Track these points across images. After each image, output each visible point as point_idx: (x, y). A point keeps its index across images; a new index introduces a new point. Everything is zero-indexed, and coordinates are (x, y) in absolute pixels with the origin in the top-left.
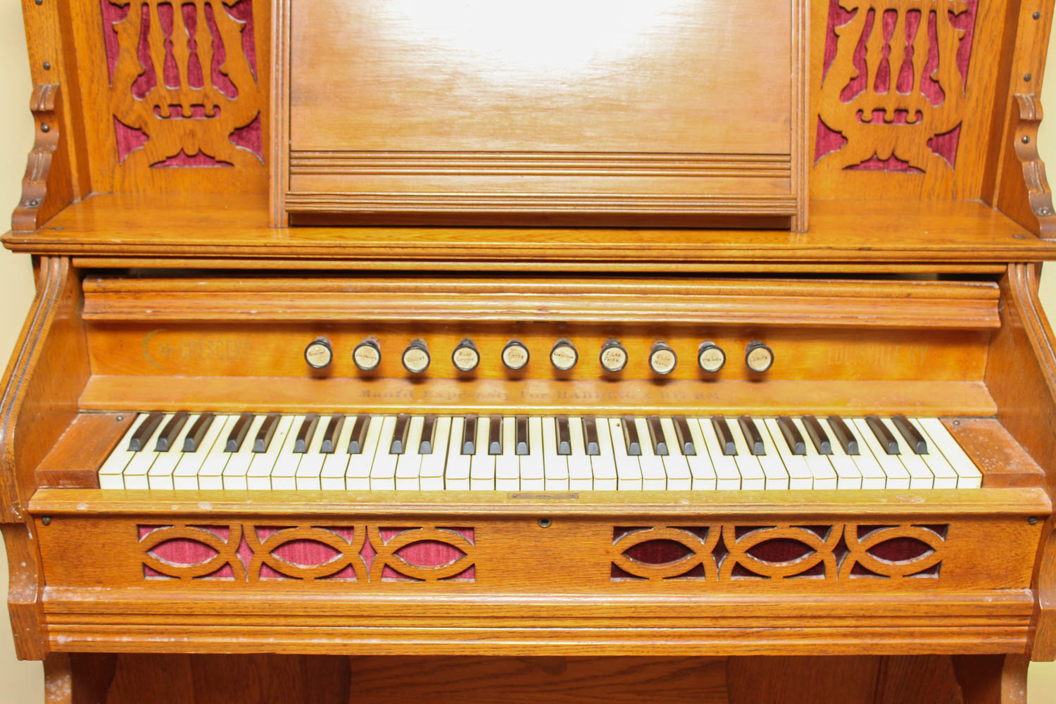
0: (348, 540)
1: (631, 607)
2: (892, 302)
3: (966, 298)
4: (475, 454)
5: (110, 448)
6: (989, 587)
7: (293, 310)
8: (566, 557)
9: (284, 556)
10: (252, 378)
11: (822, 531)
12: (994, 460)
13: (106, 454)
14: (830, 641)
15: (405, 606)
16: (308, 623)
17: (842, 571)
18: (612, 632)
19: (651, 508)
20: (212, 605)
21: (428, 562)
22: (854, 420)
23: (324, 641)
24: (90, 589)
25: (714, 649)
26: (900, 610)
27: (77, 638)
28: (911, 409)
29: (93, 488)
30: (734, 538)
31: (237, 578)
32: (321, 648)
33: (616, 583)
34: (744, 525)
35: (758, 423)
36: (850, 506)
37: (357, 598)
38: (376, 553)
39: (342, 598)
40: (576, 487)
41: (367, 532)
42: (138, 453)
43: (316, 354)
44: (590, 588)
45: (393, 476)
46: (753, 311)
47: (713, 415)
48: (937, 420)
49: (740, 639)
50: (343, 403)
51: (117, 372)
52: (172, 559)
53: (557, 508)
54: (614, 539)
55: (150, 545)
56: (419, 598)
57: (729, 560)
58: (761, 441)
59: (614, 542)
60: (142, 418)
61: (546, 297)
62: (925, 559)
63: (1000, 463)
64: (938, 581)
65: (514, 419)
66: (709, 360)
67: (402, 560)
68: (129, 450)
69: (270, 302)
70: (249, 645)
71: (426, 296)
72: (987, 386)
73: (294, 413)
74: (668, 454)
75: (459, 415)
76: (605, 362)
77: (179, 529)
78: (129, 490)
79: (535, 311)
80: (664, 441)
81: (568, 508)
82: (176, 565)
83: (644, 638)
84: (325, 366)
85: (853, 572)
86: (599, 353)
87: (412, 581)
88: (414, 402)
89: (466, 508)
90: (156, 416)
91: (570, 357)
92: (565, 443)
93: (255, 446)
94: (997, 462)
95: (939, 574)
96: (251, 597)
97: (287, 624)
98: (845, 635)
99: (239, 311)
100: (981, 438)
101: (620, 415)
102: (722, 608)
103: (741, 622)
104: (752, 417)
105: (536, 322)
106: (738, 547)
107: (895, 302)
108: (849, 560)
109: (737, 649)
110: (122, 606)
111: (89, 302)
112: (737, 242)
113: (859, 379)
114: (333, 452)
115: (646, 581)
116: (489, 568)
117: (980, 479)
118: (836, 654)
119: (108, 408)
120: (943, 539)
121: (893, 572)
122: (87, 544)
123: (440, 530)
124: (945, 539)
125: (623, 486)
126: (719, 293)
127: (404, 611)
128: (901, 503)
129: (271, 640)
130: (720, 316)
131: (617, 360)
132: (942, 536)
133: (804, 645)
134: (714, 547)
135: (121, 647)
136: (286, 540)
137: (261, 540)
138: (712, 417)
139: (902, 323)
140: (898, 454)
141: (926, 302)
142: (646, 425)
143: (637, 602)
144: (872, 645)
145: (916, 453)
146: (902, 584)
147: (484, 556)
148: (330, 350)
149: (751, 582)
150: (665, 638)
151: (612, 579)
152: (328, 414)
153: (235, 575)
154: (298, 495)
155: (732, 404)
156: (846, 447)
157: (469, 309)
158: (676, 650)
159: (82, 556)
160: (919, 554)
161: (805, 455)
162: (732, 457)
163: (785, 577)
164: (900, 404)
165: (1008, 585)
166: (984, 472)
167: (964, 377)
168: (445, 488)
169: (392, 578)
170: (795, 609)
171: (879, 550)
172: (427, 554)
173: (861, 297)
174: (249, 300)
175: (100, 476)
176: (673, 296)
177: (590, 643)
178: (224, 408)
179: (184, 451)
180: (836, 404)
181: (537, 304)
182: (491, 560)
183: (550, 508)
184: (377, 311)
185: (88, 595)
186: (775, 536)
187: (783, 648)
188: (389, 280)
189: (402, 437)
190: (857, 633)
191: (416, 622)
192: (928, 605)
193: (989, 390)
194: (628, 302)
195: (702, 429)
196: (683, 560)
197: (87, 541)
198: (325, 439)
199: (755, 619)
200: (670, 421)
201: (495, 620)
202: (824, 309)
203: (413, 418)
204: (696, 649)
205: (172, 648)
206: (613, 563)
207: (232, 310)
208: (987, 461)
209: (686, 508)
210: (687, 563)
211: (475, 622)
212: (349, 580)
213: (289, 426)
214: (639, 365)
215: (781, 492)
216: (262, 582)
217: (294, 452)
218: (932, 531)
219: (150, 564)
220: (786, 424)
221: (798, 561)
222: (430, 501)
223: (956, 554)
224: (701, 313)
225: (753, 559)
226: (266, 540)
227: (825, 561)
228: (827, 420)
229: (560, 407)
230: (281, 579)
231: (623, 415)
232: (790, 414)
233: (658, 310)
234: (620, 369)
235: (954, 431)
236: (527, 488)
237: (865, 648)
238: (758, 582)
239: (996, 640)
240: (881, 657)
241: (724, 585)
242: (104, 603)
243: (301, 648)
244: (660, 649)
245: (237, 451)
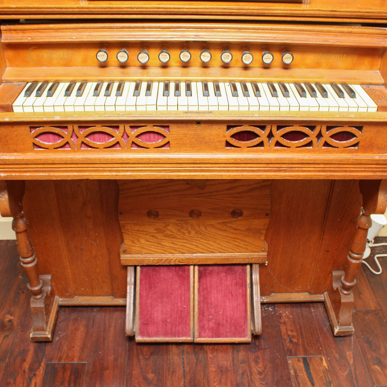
0: (117, 132)
1: (234, 159)
2: (344, 35)
3: (374, 34)
4: (169, 96)
5: (16, 96)
6: (377, 152)
7: (90, 37)
8: (207, 138)
9: (91, 139)
10: (74, 67)
11: (312, 128)
12: (383, 101)
13: (15, 98)
14: (313, 174)
15: (141, 159)
16: (101, 167)
17: (320, 145)
18: (225, 169)
19: (242, 117)
20: (62, 160)
21: (150, 141)
22: (326, 85)
23: (108, 174)
24: (12, 154)
25: (267, 176)
26: (342, 161)
27: (8, 174)
28: (350, 81)
29: (10, 112)
30: (276, 131)
31: (72, 149)
32: (107, 177)
33: (227, 149)
34: (281, 125)
35: (287, 85)
36: (324, 117)
37: (121, 156)
38: (128, 137)
39: (115, 156)
40: (211, 109)
41: (125, 128)
42: (28, 98)
43: (101, 56)
44: (217, 151)
45: (135, 104)
46: (286, 38)
47: (268, 82)
48: (359, 86)
49: (278, 172)
50: (113, 77)
51: (18, 66)
52: (45, 141)
53: (203, 117)
54: (227, 131)
55: (35, 135)
56: (147, 156)
57: (274, 140)
58: (288, 91)
59: (227, 132)
60: (29, 84)
61: (198, 30)
62: (353, 141)
63: (385, 102)
64: (358, 150)
65: (185, 83)
66: (266, 59)
67: (139, 140)
68: (24, 96)
69: (81, 34)
70: (78, 176)
71: (147, 30)
72: (380, 72)
73: (92, 81)
74: (249, 96)
75: (162, 81)
76: (223, 59)
77: (47, 129)
78: (26, 113)
79: (194, 37)
80: (248, 91)
81: (208, 117)
82: (46, 143)
83: (239, 172)
84: (105, 61)
85: (324, 146)
86: (220, 56)
87: (144, 149)
88: (143, 76)
89: (166, 117)
90: (35, 83)
91: (208, 57)
92: (206, 91)
93: (77, 94)
94: (384, 101)
95: (358, 147)
96: (78, 156)
97: (93, 167)
98: (319, 171)
99: (67, 38)
100: (377, 93)
101: (229, 81)
102: (270, 159)
103: (278, 166)
104: (284, 83)
105: (194, 41)
106: (278, 134)
107: (345, 35)
108: (322, 141)
109: (276, 176)
110: (26, 161)
111: (4, 35)
112: (280, 7)
113: (328, 69)
114: (109, 96)
115: (240, 148)
116: (176, 143)
117: (377, 108)
118: (316, 179)
119: (15, 81)
120: (360, 132)
121: (340, 146)
122: (10, 135)
123: (155, 127)
124: (361, 132)
125: (231, 109)
126: (271, 29)
127: (141, 161)
128: (345, 117)
129: (87, 174)
130: (272, 39)
131: (228, 58)
132: (360, 131)
133: (303, 175)
134: (268, 134)
135: (26, 177)
136: (91, 132)
137: (81, 132)
138: (267, 82)
139: (348, 44)
140: (344, 98)
141: (357, 35)
142: (240, 85)
143: (236, 157)
144: (330, 175)
145: (351, 97)
146: (343, 151)
147: (173, 138)
148: (107, 54)
149: (283, 149)
150: (247, 172)
151: (226, 148)
152: (107, 81)
153: (71, 147)
154: (95, 113)
155: (275, 77)
156: (323, 94)
157: (165, 36)
158: (252, 177)
159: (8, 140)
160: (351, 139)
161: (306, 97)
162: (276, 98)
163: (296, 147)
164: (345, 78)
165: (385, 152)
166: (379, 105)
167: (371, 69)
168: (157, 110)
169: (135, 147)
170: (300, 160)
171: (335, 136)
172: (150, 137)
173: (331, 32)
174: (72, 33)
175: (13, 107)
176: (252, 30)
177: (217, 174)
178: (63, 79)
179: (47, 96)
180: (319, 78)
181: (195, 34)
182: (176, 139)
183: (201, 117)
184: (126, 37)
185: (11, 156)
186: (293, 130)
187: (295, 176)
188: (131, 23)
189: (138, 89)
190: (324, 170)
191: (146, 165)
192: (353, 159)
193: (381, 74)
194: (233, 33)
195: (263, 87)
196: (255, 140)
197: (9, 134)
198: (106, 90)
199: (284, 164)
200: (250, 84)
201: (178, 164)
202: (315, 37)
203: (142, 83)
204: (260, 176)
205: (47, 178)
206: (226, 141)
207: (64, 37)
208: (380, 101)
209: (257, 118)
210: (257, 141)
211: (170, 165)
212: (118, 148)
213: (91, 86)
214: (237, 61)
215: (296, 111)
216: (82, 150)
217: (93, 96)
218: (356, 129)
219: (36, 143)
220: (298, 85)
221: (302, 140)
222: (151, 114)
223: (365, 139)
224: (264, 38)
225: (283, 140)
226: (83, 132)
227: (313, 141)
228: (315, 84)
229: (204, 78)
230: (90, 149)
231: (230, 81)
232: (300, 82)
233: (246, 37)
234: (229, 62)
235: (367, 90)
236: (191, 109)
237: (327, 176)
238: (285, 149)
239: (379, 174)
240: (332, 180)
241: (271, 150)
242: (18, 160)
243: (99, 177)
244: (245, 176)
245: (70, 96)
